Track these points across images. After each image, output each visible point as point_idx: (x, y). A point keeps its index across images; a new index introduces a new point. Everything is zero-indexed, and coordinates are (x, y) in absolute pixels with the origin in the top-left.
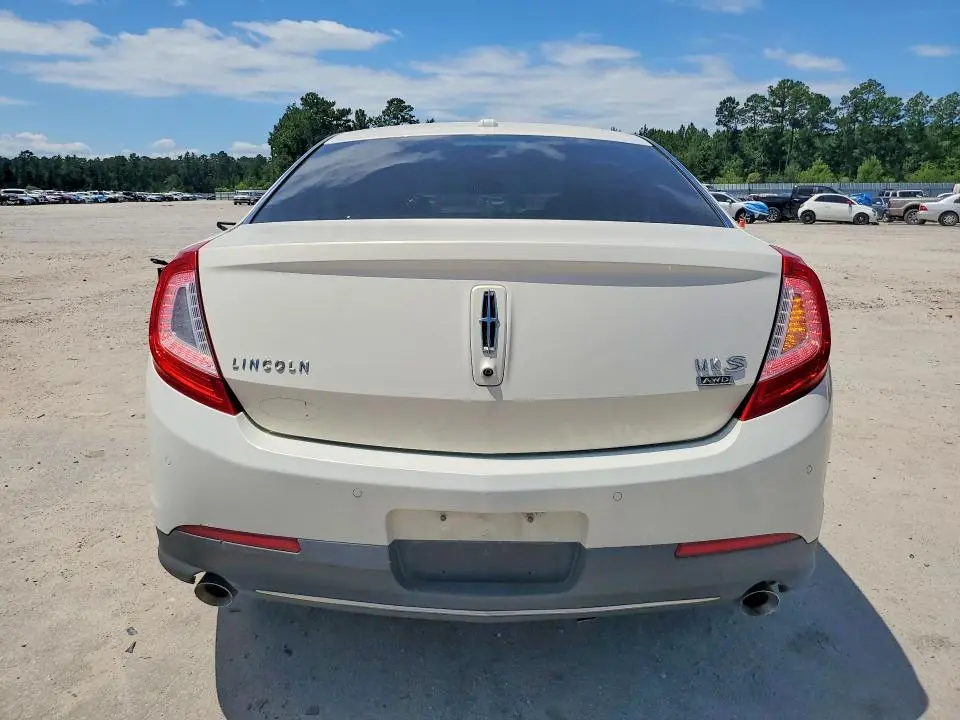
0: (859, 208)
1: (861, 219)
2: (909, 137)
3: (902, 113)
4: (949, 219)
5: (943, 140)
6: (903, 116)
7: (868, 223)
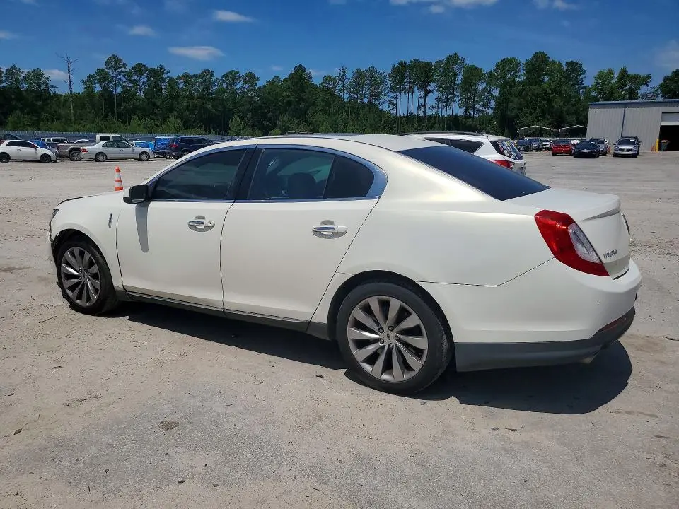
0: (41, 151)
1: (45, 159)
2: (13, 97)
3: (4, 78)
4: (101, 157)
5: (37, 101)
6: (5, 81)
7: (51, 161)
